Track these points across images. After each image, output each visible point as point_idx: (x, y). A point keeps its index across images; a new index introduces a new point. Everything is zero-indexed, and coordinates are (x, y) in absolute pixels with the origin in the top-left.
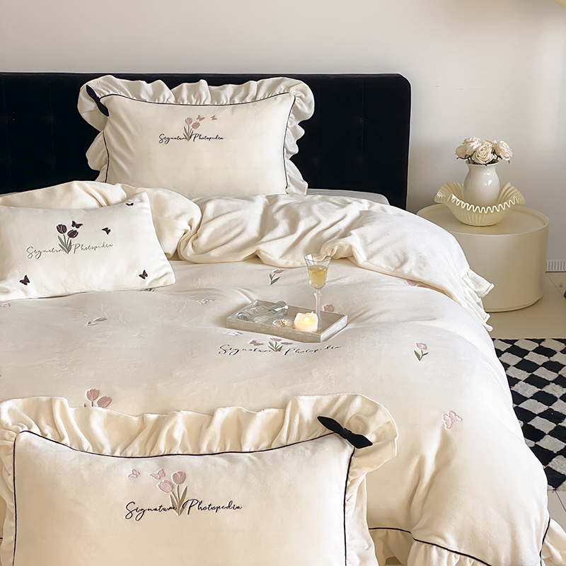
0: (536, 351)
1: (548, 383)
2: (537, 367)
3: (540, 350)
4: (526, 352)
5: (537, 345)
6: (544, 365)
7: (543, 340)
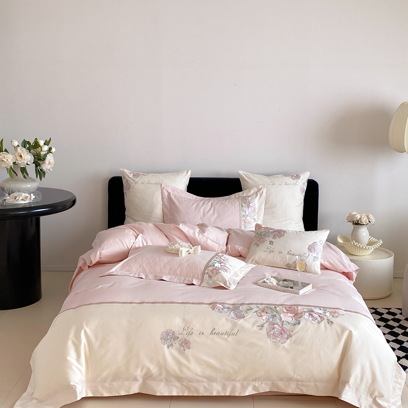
0: (387, 313)
1: (394, 327)
2: (389, 320)
3: (389, 313)
4: (383, 314)
5: (388, 311)
6: (392, 320)
7: (391, 309)
